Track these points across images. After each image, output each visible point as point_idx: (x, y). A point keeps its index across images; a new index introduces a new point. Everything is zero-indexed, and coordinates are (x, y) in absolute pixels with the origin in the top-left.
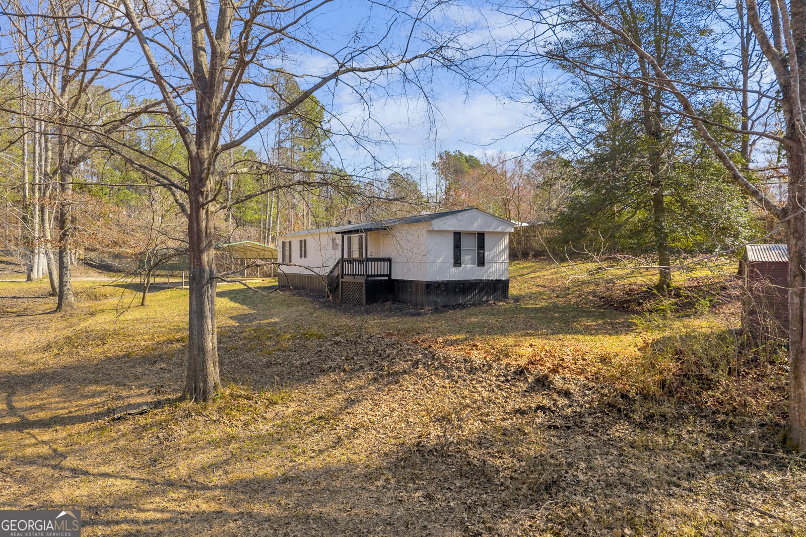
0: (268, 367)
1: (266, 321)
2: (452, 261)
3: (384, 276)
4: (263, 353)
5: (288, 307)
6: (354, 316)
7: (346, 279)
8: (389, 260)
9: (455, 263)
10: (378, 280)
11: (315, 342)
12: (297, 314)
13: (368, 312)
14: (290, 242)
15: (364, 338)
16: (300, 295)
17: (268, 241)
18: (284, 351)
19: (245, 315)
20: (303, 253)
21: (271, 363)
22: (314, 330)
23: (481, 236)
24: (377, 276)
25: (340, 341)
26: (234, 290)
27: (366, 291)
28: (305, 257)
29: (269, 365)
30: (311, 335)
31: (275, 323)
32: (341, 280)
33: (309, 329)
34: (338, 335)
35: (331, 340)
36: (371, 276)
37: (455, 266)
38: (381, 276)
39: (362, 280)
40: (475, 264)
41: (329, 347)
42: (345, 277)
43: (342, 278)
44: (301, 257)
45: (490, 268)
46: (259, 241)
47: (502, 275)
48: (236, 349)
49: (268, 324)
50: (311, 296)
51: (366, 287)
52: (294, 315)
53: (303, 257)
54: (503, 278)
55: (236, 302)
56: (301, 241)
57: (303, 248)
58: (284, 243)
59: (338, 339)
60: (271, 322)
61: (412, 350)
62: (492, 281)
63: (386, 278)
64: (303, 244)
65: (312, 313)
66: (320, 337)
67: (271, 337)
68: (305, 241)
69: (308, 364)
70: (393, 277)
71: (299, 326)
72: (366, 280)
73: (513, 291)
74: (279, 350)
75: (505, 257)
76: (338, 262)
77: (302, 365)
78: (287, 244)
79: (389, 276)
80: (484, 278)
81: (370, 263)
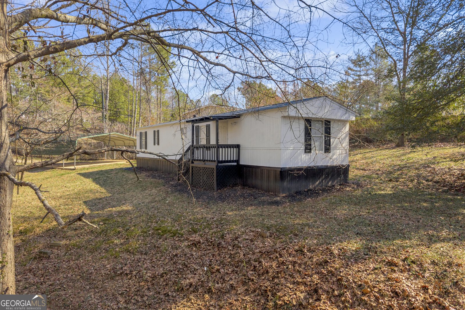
0: (112, 278)
1: (118, 209)
2: (303, 147)
3: (233, 161)
4: (108, 255)
5: (142, 191)
6: (208, 203)
7: (196, 164)
8: (238, 146)
9: (305, 150)
10: (228, 166)
11: (170, 242)
12: (150, 199)
13: (222, 199)
14: (146, 133)
15: (228, 237)
16: (154, 177)
17: (133, 134)
18: (133, 253)
19: (101, 199)
20: (157, 141)
21: (115, 273)
22: (168, 224)
23: (327, 124)
24: (228, 162)
25: (199, 242)
26: (102, 171)
27: (217, 176)
28: (158, 144)
29: (113, 275)
30: (164, 232)
31: (127, 212)
32: (191, 165)
33: (162, 222)
34: (195, 232)
35: (187, 239)
36: (222, 162)
37: (305, 152)
38: (230, 162)
39: (213, 165)
40: (322, 150)
41: (187, 250)
42: (195, 162)
43: (192, 163)
44: (154, 144)
45: (334, 154)
46: (127, 134)
47: (343, 161)
48: (80, 248)
49: (119, 212)
50: (163, 178)
51: (217, 173)
52: (147, 201)
53: (156, 145)
54: (344, 164)
55: (97, 183)
56: (154, 131)
57: (156, 137)
58: (141, 133)
59: (196, 237)
60: (122, 211)
61: (300, 265)
62: (336, 167)
63: (235, 164)
64: (157, 134)
65: (165, 199)
66: (175, 235)
67: (119, 232)
68: (158, 131)
69: (162, 276)
70: (242, 163)
71: (151, 217)
72: (217, 166)
73: (351, 174)
74: (128, 251)
75: (346, 143)
76: (189, 149)
77: (154, 277)
78: (144, 134)
79: (238, 161)
80: (329, 164)
81: (221, 149)
